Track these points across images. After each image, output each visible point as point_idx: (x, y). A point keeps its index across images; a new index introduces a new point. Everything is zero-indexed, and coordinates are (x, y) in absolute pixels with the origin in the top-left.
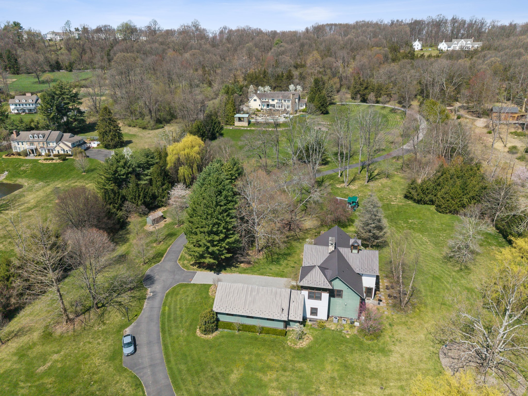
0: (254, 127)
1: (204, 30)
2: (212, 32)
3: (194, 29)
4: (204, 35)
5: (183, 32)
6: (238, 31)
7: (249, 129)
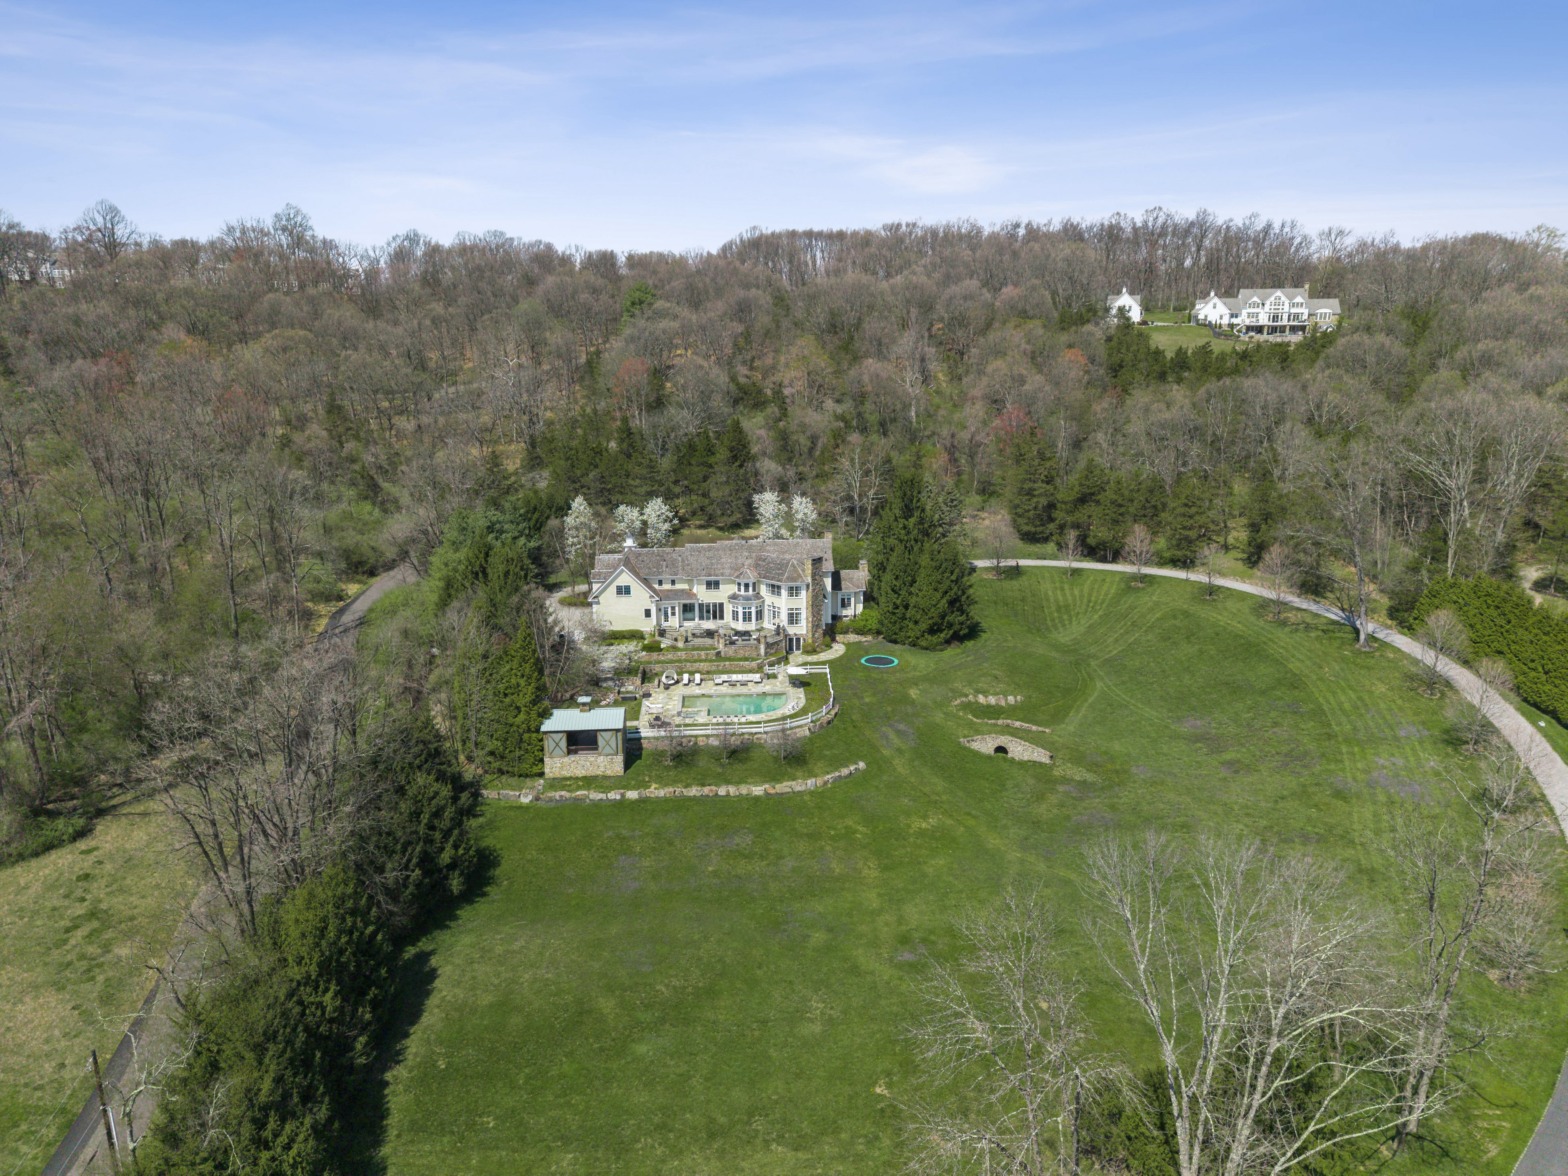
0: (663, 782)
1: (328, 245)
2: (360, 251)
3: (284, 240)
4: (329, 263)
5: (236, 250)
6: (464, 250)
7: (632, 795)
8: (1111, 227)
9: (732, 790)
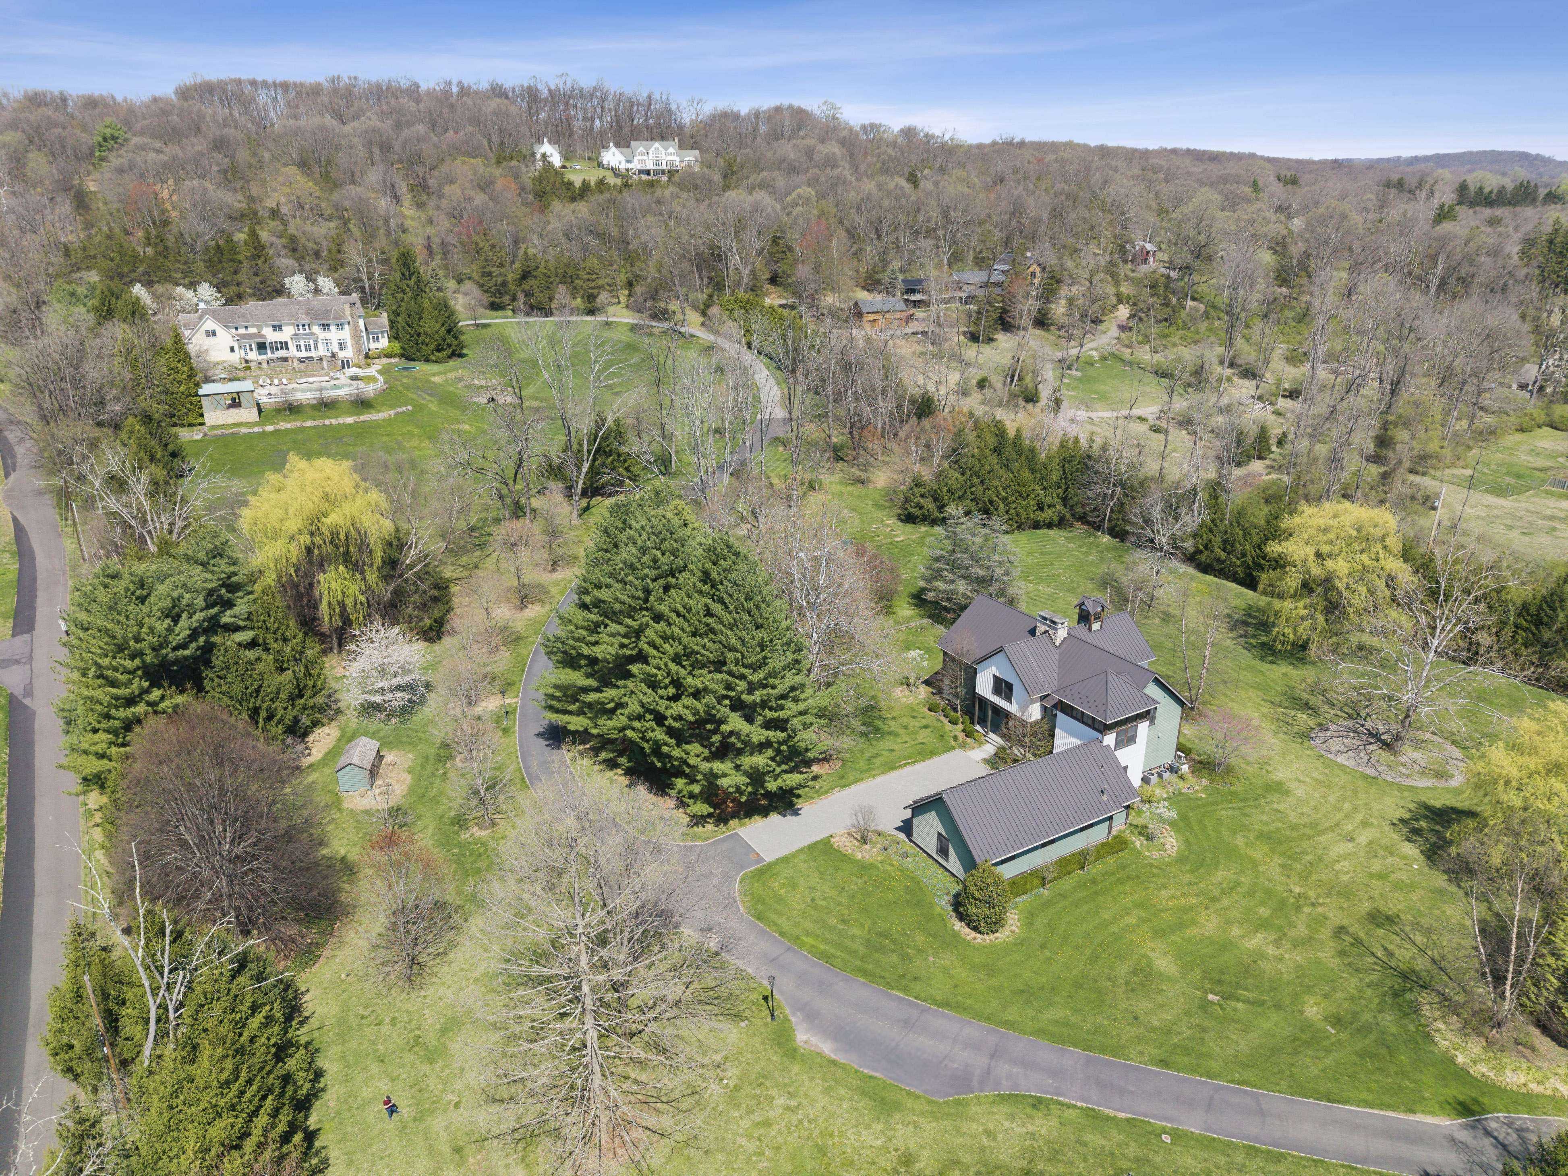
0: (286, 421)
7: (270, 428)
8: (529, 88)
9: (334, 422)
